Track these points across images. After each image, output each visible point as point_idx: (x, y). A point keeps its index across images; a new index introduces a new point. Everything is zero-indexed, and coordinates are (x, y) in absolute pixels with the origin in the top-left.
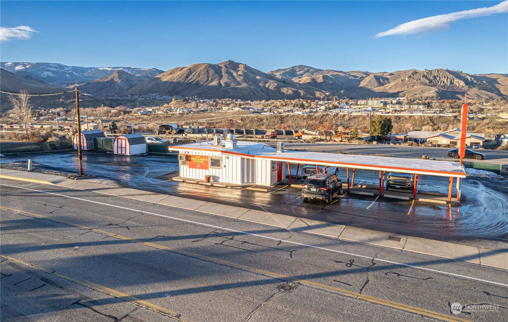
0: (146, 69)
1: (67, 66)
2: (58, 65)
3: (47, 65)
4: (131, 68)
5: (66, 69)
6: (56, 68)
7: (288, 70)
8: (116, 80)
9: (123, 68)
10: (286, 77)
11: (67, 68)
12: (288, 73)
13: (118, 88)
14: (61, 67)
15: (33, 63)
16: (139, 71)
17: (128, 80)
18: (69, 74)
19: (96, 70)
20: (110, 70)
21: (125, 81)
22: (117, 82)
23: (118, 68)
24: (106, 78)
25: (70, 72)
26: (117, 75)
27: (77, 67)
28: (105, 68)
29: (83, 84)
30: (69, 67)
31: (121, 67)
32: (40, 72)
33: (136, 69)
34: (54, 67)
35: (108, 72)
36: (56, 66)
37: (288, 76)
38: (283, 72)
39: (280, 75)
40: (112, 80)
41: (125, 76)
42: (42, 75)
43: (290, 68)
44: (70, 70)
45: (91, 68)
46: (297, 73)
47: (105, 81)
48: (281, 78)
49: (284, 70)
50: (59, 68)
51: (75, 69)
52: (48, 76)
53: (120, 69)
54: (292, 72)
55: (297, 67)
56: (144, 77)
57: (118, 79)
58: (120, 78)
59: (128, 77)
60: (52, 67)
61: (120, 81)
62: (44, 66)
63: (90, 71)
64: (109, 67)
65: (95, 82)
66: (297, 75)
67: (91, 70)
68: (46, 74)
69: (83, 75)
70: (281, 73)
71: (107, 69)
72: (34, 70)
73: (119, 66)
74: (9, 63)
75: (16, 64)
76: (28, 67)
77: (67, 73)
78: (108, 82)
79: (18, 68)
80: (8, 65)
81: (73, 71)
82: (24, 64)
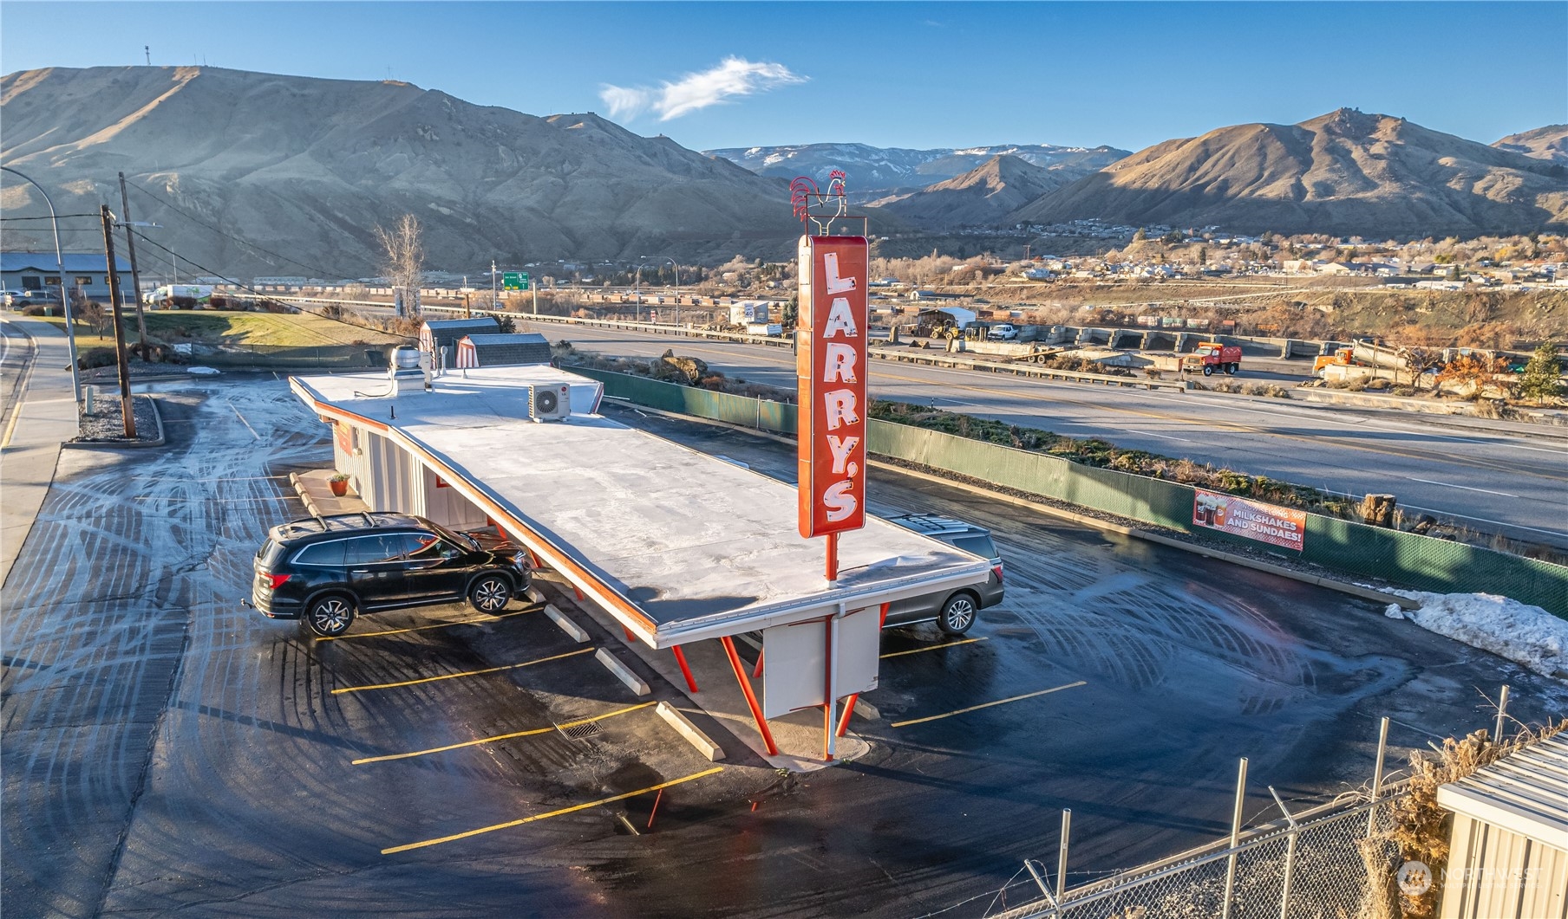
0: (1082, 149)
1: (878, 149)
2: (858, 147)
3: (833, 148)
4: (1039, 147)
5: (874, 157)
6: (851, 154)
8: (996, 184)
9: (1019, 147)
13: (994, 204)
14: (862, 150)
16: (1060, 154)
17: (1024, 181)
18: (879, 169)
19: (947, 154)
20: (983, 156)
21: (1017, 184)
22: (993, 189)
23: (1004, 148)
24: (967, 178)
25: (883, 163)
26: (997, 169)
27: (901, 150)
28: (969, 152)
29: (906, 196)
30: (881, 151)
31: (1013, 146)
32: (814, 169)
33: (1053, 149)
34: (847, 153)
35: (976, 162)
36: (852, 149)
40: (983, 182)
41: (1017, 171)
42: (817, 176)
44: (883, 159)
45: (935, 153)
47: (961, 187)
50: (857, 156)
51: (895, 155)
53: (1010, 151)
56: (1072, 172)
57: (998, 179)
58: (1002, 178)
59: (1025, 173)
60: (841, 153)
61: (1002, 185)
62: (825, 152)
63: (930, 160)
64: (980, 148)
65: (936, 191)
67: (935, 157)
69: (913, 171)
71: (975, 152)
72: (803, 164)
73: (1007, 143)
74: (754, 151)
75: (767, 151)
76: (790, 156)
77: (876, 168)
78: (970, 188)
79: (770, 160)
80: (751, 154)
81: (889, 160)
82: (782, 151)
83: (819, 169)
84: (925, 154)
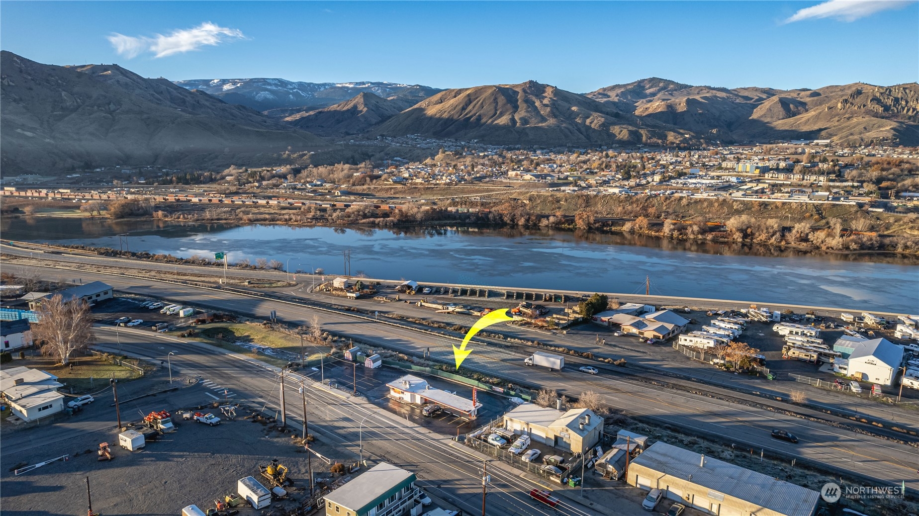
0: (405, 85)
1: (291, 82)
2: (279, 80)
3: (264, 81)
4: (382, 83)
5: (290, 87)
6: (276, 85)
7: (630, 87)
8: (362, 108)
9: (372, 83)
10: (626, 98)
11: (291, 85)
12: (631, 92)
13: (362, 120)
14: (282, 83)
15: (245, 79)
16: (395, 89)
17: (377, 107)
18: (293, 94)
19: (332, 86)
20: (352, 88)
21: (373, 109)
22: (361, 111)
23: (363, 83)
24: (346, 104)
25: (295, 90)
26: (362, 100)
27: (305, 83)
28: (344, 85)
29: (312, 113)
30: (294, 83)
31: (369, 82)
32: (254, 93)
33: (390, 84)
34: (274, 84)
35: (349, 91)
36: (276, 82)
37: (629, 97)
38: (623, 90)
39: (617, 96)
40: (355, 107)
41: (373, 102)
42: (257, 97)
43: (635, 82)
44: (295, 88)
45: (324, 85)
46: (646, 91)
47: (344, 109)
48: (617, 101)
49: (624, 86)
50: (280, 86)
51: (301, 85)
52: (266, 98)
53: (367, 85)
54: (638, 90)
55: (646, 81)
56: (402, 100)
57: (363, 106)
58: (366, 105)
59: (378, 102)
60: (270, 84)
61: (365, 109)
62: (260, 84)
63: (322, 89)
64: (350, 83)
65: (330, 111)
66: (645, 96)
67: (325, 87)
68: (263, 95)
69: (313, 95)
70: (619, 91)
71: (347, 85)
72: (248, 90)
73: (365, 81)
74: (216, 81)
75: (224, 82)
76: (239, 85)
77: (291, 93)
78: (348, 110)
79: (226, 87)
80: (214, 83)
81: (298, 89)
82: (234, 82)
83: (257, 94)
84: (319, 85)
